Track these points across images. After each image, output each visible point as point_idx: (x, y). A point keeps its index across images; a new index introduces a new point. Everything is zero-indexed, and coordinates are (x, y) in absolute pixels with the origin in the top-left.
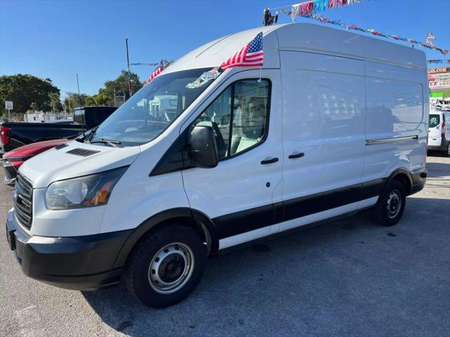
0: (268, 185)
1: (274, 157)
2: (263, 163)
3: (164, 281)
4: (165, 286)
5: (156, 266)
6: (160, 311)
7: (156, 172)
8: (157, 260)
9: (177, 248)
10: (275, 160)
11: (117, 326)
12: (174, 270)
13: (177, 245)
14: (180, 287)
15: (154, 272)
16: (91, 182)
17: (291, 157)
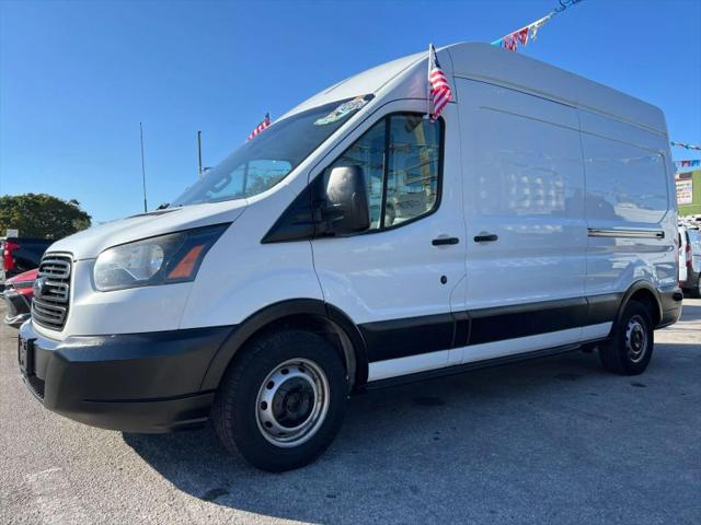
0: (444, 280)
1: (451, 236)
2: (436, 243)
3: (282, 424)
4: (282, 434)
5: (268, 396)
6: (274, 477)
7: (272, 237)
8: (271, 385)
9: (302, 368)
10: (453, 241)
11: (202, 493)
12: (296, 406)
13: (302, 364)
14: (306, 437)
15: (264, 406)
16: (169, 244)
17: (477, 239)
